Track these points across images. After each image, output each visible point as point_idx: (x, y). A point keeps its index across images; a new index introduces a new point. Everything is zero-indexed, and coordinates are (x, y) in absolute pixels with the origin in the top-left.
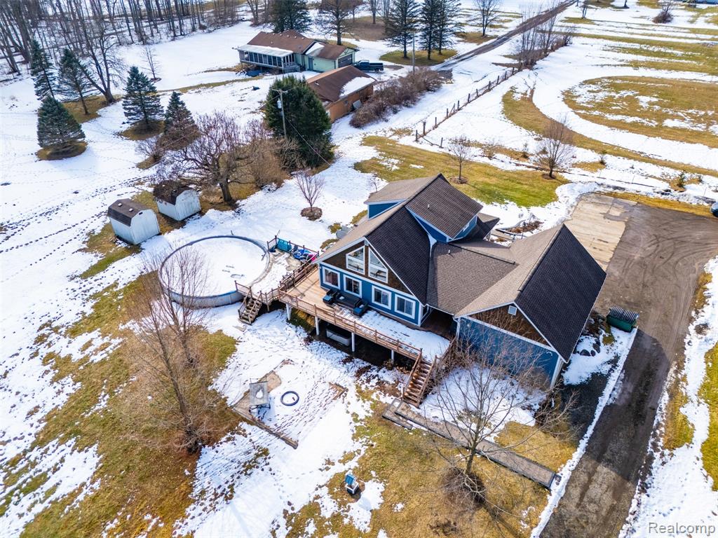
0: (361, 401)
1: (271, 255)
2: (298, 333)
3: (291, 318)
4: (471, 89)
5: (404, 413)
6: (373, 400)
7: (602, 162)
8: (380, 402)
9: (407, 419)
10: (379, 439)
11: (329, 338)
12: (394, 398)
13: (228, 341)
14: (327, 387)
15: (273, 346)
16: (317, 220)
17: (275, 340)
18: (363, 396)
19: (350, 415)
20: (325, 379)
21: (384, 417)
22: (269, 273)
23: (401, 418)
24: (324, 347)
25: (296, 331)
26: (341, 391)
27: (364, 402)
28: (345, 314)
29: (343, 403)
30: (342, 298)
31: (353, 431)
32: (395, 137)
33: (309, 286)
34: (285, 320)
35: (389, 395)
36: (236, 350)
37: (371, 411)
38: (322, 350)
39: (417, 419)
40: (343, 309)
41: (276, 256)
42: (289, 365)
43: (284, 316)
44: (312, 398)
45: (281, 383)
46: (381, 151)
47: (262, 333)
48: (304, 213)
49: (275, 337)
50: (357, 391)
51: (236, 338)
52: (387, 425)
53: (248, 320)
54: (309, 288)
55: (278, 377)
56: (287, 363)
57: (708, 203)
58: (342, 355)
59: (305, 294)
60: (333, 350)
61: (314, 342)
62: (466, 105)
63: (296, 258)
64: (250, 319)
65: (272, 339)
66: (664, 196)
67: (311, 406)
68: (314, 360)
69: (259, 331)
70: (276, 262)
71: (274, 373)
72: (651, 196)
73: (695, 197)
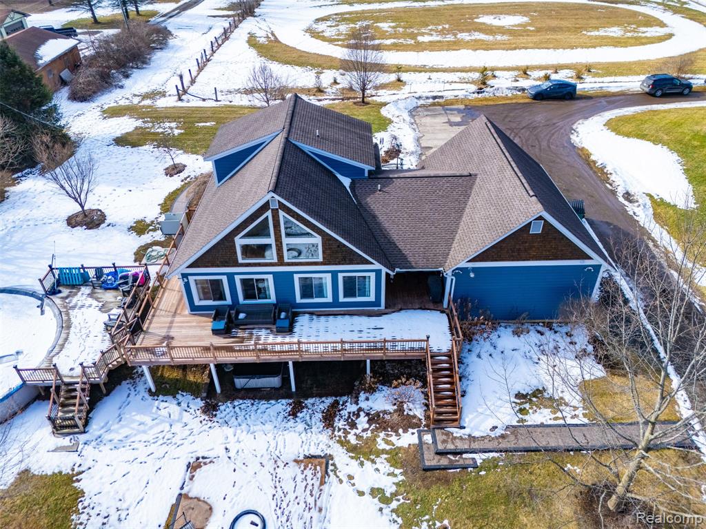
0: (368, 464)
1: (57, 299)
2: (184, 405)
3: (156, 386)
4: (204, 42)
5: (450, 447)
6: (384, 451)
7: (399, 80)
8: (400, 448)
9: (461, 453)
10: (447, 510)
11: (243, 389)
12: (415, 431)
13: (53, 484)
14: (294, 470)
15: (152, 448)
16: (102, 226)
17: (149, 437)
18: (364, 454)
19: (367, 497)
20: (283, 458)
21: (426, 470)
22: (72, 330)
23: (451, 457)
24: (242, 406)
25: (179, 404)
26: (321, 464)
27: (373, 462)
28: (262, 338)
29: (341, 482)
30: (242, 316)
31: (395, 521)
32: (147, 102)
33: (169, 319)
34: (147, 395)
35: (405, 431)
36: (82, 493)
37: (397, 471)
38: (244, 413)
39: (475, 446)
40: (254, 331)
41: (67, 297)
42: (204, 468)
43: (141, 387)
44: (284, 505)
45: (211, 509)
46: (144, 118)
47: (116, 437)
48: (72, 222)
49: (144, 432)
50: (347, 450)
51: (66, 470)
52: (439, 479)
53: (76, 426)
54: (172, 322)
55: (198, 499)
56: (199, 466)
57: (519, 91)
58: (282, 406)
59: (172, 334)
60: (263, 405)
61: (222, 408)
62: (212, 55)
63: (106, 289)
64: (80, 423)
65: (144, 437)
66: (480, 95)
67: (294, 520)
68: (243, 436)
69: (107, 437)
70: (74, 307)
71: (186, 496)
72: (470, 98)
73: (507, 88)
